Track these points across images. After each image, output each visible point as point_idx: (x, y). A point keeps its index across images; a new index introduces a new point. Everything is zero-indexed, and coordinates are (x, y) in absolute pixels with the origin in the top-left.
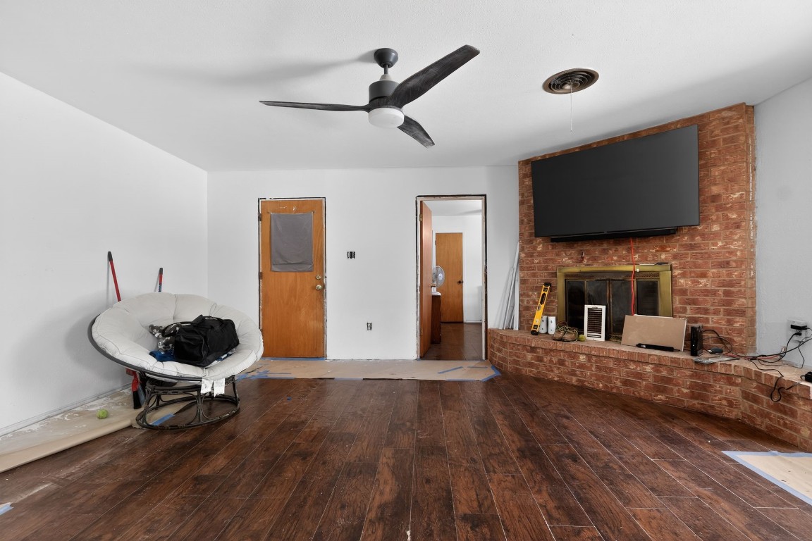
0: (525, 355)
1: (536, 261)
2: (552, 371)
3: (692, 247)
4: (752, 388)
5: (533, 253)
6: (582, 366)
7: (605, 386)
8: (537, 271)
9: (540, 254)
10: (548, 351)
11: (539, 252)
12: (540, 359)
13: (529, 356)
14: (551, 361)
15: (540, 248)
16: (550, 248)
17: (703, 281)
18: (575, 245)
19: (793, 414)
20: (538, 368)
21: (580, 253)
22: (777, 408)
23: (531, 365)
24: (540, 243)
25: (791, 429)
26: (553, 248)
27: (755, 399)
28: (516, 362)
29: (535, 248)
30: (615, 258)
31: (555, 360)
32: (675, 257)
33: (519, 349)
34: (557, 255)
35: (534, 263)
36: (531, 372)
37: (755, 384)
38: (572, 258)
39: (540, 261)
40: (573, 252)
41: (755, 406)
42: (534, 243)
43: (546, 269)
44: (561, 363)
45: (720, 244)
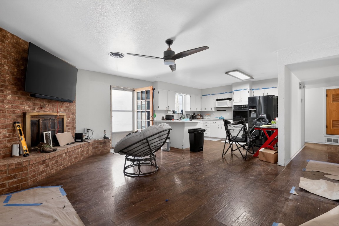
0: (39, 169)
1: (7, 107)
2: (53, 169)
3: (67, 107)
4: (96, 145)
5: (4, 100)
6: (64, 159)
7: (71, 163)
8: (6, 114)
9: (9, 102)
10: (50, 159)
11: (9, 100)
12: (47, 166)
13: (42, 167)
14: (53, 164)
15: (9, 97)
16: (17, 98)
17: (69, 119)
18: (32, 100)
19: (107, 146)
20: (46, 172)
21: (34, 104)
22: (103, 147)
23: (43, 172)
24: (9, 94)
25: (106, 150)
26: (18, 99)
27: (97, 147)
28: (34, 176)
29: (5, 96)
30: (48, 109)
31: (54, 162)
32: (64, 110)
33: (35, 166)
34: (21, 104)
35: (4, 108)
36: (42, 176)
37: (97, 144)
38: (30, 107)
39: (9, 106)
40: (30, 103)
41: (97, 149)
42: (5, 93)
43: (14, 112)
44: (57, 162)
45: (72, 107)
